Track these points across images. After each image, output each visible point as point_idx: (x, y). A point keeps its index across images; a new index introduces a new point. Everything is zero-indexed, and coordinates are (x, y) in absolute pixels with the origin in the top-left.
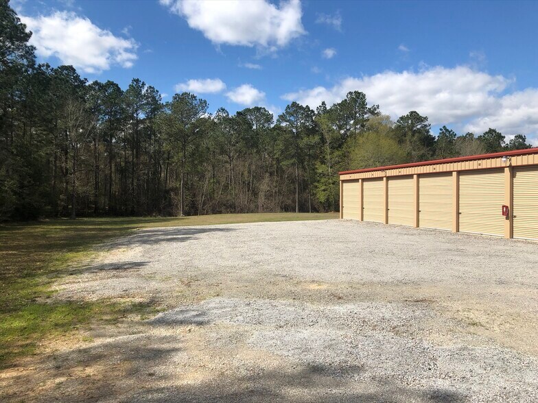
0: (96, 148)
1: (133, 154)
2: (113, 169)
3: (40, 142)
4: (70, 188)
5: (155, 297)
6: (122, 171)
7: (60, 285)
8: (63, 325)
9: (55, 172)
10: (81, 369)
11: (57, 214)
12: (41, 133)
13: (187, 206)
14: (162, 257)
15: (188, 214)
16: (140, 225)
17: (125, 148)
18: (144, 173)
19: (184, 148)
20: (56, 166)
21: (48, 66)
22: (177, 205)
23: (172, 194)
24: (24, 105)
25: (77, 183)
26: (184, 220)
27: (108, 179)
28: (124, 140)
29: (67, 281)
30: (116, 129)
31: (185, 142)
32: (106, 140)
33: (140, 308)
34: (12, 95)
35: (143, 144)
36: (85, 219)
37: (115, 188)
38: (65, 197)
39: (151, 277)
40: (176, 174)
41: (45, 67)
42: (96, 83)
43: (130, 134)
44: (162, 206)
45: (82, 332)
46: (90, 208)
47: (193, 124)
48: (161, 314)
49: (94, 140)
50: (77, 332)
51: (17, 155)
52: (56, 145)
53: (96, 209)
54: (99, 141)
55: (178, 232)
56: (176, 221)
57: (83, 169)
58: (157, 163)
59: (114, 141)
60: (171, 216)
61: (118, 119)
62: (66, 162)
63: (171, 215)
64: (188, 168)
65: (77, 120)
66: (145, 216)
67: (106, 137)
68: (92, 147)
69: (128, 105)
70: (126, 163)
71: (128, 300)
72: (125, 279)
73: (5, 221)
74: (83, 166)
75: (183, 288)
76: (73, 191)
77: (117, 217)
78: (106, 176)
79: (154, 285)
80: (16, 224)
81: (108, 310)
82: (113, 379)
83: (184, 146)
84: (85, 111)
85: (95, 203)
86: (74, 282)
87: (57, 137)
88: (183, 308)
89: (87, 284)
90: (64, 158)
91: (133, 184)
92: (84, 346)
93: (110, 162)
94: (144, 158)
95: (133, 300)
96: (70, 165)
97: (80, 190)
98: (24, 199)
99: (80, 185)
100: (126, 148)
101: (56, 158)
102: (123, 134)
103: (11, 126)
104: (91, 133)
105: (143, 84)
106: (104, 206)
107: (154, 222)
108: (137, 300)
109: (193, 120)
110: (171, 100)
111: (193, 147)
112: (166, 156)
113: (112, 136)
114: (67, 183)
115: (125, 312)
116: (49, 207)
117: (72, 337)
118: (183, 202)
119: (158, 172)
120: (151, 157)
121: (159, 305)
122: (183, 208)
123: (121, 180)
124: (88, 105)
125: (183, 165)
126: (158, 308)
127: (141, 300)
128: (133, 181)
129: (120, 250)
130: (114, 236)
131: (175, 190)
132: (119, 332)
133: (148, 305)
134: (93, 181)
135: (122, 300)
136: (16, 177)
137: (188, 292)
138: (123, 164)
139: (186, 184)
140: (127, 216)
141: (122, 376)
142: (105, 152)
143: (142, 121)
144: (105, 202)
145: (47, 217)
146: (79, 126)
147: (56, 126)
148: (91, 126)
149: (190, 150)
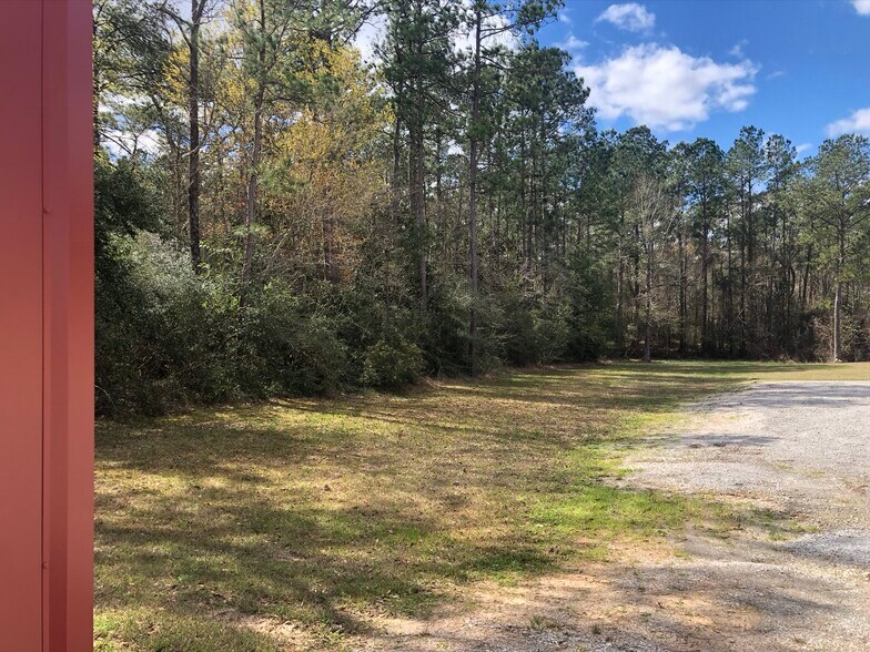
0: (681, 249)
1: (743, 254)
2: (709, 281)
3: (600, 246)
4: (642, 314)
5: (796, 504)
6: (724, 284)
7: (634, 462)
8: (643, 525)
9: (621, 290)
10: (676, 599)
11: (624, 354)
12: (602, 233)
13: (846, 343)
14: (804, 434)
15: (848, 358)
16: (757, 375)
17: (729, 247)
18: (763, 286)
19: (841, 237)
20: (621, 281)
21: (614, 133)
22: (825, 342)
23: (816, 321)
24: (580, 195)
25: (653, 306)
26: (841, 370)
27: (702, 299)
28: (727, 233)
29: (645, 458)
30: (713, 214)
31: (843, 225)
32: (698, 235)
33: (767, 518)
34: (565, 184)
35: (760, 236)
36: (665, 362)
37: (714, 313)
38: (635, 328)
39: (784, 467)
40: (824, 285)
41: (610, 135)
42: (682, 146)
43: (736, 221)
44: (796, 343)
45: (672, 542)
46: (672, 345)
47: (859, 190)
48: (807, 537)
49: (679, 236)
50: (664, 539)
51: (570, 268)
52: (622, 249)
53: (683, 346)
54: (687, 237)
55: (833, 391)
56: (825, 371)
57: (662, 283)
58: (787, 266)
59: (710, 234)
60: (813, 361)
61: (717, 199)
62: (637, 273)
63: (812, 358)
64: (849, 273)
65: (653, 206)
66: (765, 359)
67: (698, 229)
68: (676, 248)
69: (734, 174)
70: (731, 270)
71: (745, 501)
72: (737, 465)
73: (556, 362)
74: (661, 278)
75: (849, 495)
76: (647, 318)
77: (715, 360)
78: (697, 293)
79: (790, 482)
80: (569, 366)
81: (711, 513)
82: (730, 631)
83: (841, 233)
84: (665, 191)
85: (681, 336)
86: (654, 461)
87: (623, 236)
88: (852, 532)
89: (675, 466)
90: (633, 268)
91: (742, 307)
92: (678, 564)
93: (705, 270)
94: (762, 260)
95: (754, 502)
96: (642, 277)
97: (658, 315)
98: (579, 330)
99: (657, 308)
100: (730, 245)
101: (622, 269)
102: (726, 222)
103: (562, 227)
104: (673, 227)
105: (761, 133)
106: (695, 342)
107: (781, 370)
108: (762, 504)
109: (860, 185)
110: (815, 153)
111: (861, 234)
112: (803, 253)
113: (707, 227)
114: (638, 307)
115: (739, 521)
116: (613, 343)
117: (657, 546)
118: (838, 336)
119: (788, 283)
120: (776, 258)
121: (804, 519)
122: (839, 347)
123: (722, 298)
124: (669, 182)
125: (838, 268)
126: (803, 525)
127: (769, 505)
128: (742, 299)
129: (726, 415)
130: (714, 391)
131: (823, 315)
132: (732, 554)
133: (782, 516)
134: (676, 303)
135: (735, 501)
136: (568, 299)
137: (861, 505)
138: (726, 272)
139: (844, 303)
140: (733, 359)
141: (745, 630)
142: (696, 254)
143: (759, 198)
144: (696, 336)
145: (610, 358)
146: (656, 216)
147: (622, 220)
148: (674, 215)
149: (854, 239)
